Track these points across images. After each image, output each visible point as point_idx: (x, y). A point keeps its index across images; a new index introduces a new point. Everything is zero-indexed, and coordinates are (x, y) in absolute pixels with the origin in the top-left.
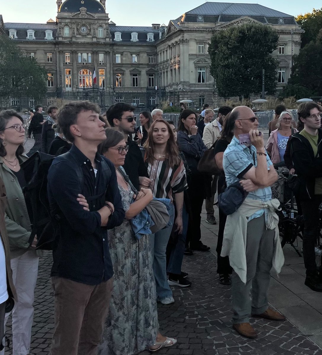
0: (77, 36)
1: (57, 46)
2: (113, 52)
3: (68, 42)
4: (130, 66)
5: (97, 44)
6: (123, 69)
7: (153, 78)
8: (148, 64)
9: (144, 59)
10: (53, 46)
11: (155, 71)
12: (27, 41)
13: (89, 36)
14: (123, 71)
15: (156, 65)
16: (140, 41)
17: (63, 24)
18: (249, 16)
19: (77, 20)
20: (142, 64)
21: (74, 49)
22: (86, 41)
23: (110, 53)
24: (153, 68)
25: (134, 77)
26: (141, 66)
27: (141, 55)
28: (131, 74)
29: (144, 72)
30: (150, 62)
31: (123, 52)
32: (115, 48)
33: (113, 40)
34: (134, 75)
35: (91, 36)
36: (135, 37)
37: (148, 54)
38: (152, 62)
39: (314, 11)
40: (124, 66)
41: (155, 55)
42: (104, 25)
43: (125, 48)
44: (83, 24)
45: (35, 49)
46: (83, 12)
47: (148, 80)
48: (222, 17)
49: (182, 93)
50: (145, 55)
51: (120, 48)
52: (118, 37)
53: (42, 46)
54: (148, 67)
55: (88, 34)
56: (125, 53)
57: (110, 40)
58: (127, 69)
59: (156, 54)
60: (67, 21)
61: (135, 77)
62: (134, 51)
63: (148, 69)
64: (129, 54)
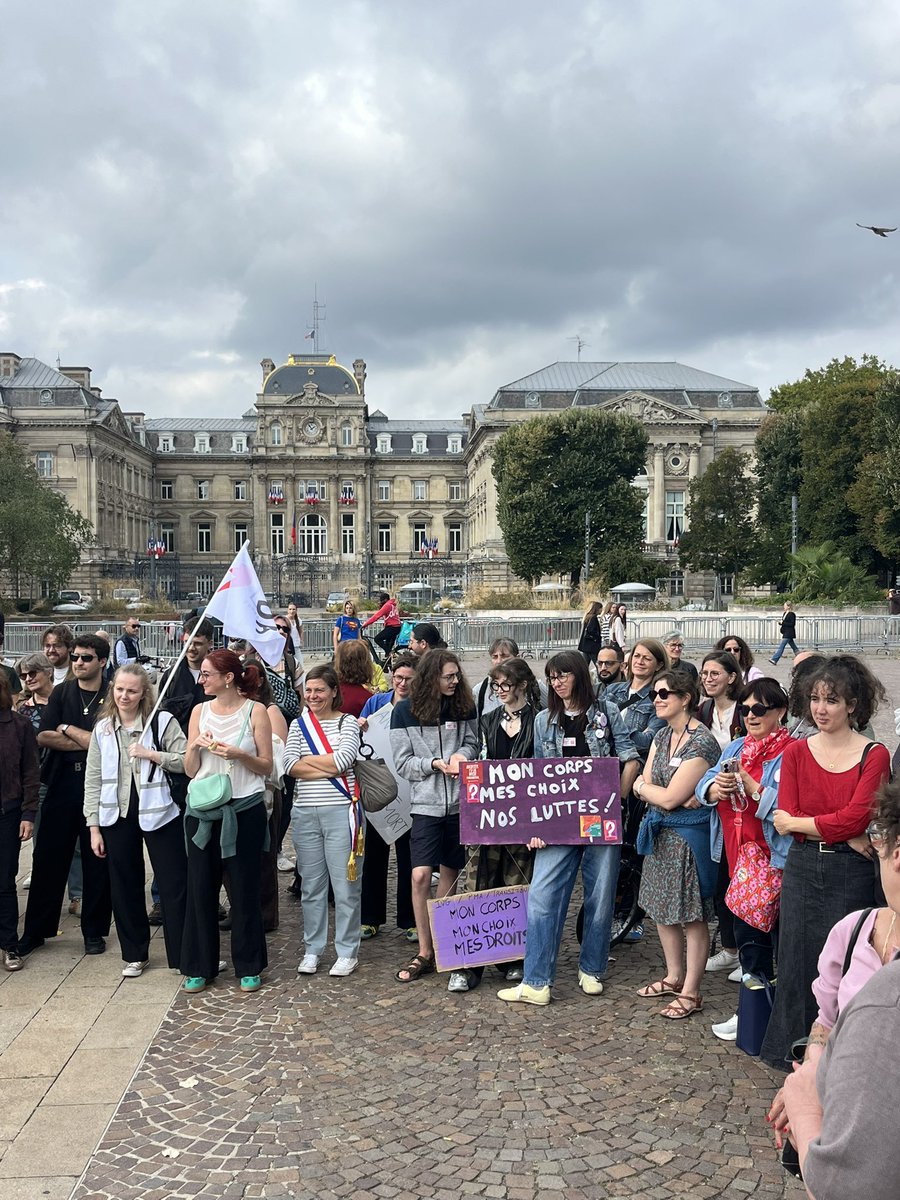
0: (298, 444)
1: (255, 466)
2: (372, 476)
3: (277, 458)
4: (409, 506)
5: (339, 461)
6: (393, 512)
7: (458, 533)
8: (447, 502)
9: (439, 490)
10: (248, 467)
11: (464, 517)
12: (195, 457)
13: (323, 444)
14: (391, 516)
15: (465, 503)
16: (431, 453)
17: (268, 418)
18: (644, 391)
19: (298, 411)
20: (435, 502)
21: (291, 471)
22: (314, 454)
23: (365, 479)
24: (459, 511)
25: (417, 530)
26: (432, 506)
27: (433, 482)
28: (410, 524)
29: (439, 519)
30: (452, 497)
31: (394, 477)
32: (377, 467)
33: (373, 451)
34: (417, 526)
35: (326, 445)
36: (419, 445)
37: (450, 481)
38: (457, 497)
39: (809, 374)
40: (395, 506)
41: (463, 482)
42: (355, 418)
43: (398, 467)
44: (310, 419)
45: (211, 473)
46: (310, 394)
47: (448, 536)
48: (582, 396)
49: (490, 567)
50: (443, 481)
51: (389, 467)
52: (384, 445)
53: (225, 466)
54: (448, 509)
55: (321, 440)
56: (398, 479)
57: (365, 451)
58: (402, 514)
59: (465, 480)
60: (277, 412)
61: (420, 530)
62: (418, 474)
63: (447, 512)
64: (407, 481)
